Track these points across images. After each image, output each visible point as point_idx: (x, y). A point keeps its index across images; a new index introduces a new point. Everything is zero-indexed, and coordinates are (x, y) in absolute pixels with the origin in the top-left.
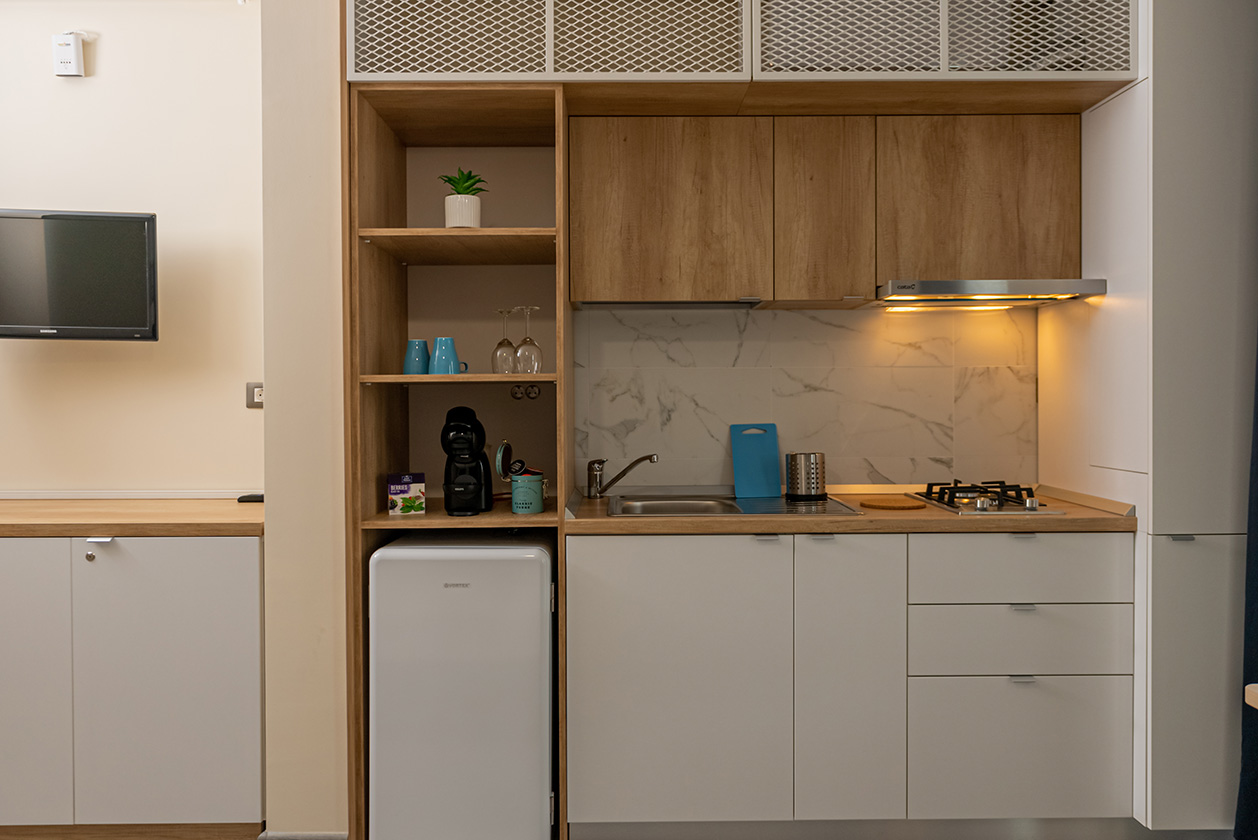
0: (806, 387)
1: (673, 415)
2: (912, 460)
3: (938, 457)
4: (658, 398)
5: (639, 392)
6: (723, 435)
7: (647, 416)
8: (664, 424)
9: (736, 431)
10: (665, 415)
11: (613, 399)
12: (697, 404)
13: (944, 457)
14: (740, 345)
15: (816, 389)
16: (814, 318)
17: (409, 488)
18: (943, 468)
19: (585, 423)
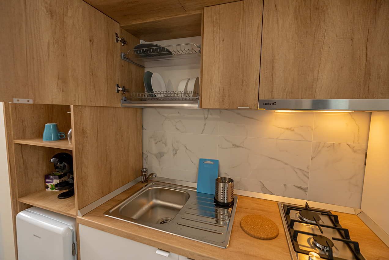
0: (233, 145)
1: (178, 152)
2: (285, 185)
3: (299, 186)
4: (172, 144)
5: (165, 141)
6: (197, 162)
7: (168, 151)
8: (174, 155)
9: (202, 162)
10: (175, 152)
11: (156, 143)
12: (187, 148)
13: (303, 186)
14: (205, 125)
15: (238, 147)
16: (238, 114)
17: (53, 181)
18: (302, 191)
19: (147, 151)
